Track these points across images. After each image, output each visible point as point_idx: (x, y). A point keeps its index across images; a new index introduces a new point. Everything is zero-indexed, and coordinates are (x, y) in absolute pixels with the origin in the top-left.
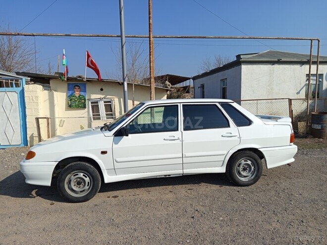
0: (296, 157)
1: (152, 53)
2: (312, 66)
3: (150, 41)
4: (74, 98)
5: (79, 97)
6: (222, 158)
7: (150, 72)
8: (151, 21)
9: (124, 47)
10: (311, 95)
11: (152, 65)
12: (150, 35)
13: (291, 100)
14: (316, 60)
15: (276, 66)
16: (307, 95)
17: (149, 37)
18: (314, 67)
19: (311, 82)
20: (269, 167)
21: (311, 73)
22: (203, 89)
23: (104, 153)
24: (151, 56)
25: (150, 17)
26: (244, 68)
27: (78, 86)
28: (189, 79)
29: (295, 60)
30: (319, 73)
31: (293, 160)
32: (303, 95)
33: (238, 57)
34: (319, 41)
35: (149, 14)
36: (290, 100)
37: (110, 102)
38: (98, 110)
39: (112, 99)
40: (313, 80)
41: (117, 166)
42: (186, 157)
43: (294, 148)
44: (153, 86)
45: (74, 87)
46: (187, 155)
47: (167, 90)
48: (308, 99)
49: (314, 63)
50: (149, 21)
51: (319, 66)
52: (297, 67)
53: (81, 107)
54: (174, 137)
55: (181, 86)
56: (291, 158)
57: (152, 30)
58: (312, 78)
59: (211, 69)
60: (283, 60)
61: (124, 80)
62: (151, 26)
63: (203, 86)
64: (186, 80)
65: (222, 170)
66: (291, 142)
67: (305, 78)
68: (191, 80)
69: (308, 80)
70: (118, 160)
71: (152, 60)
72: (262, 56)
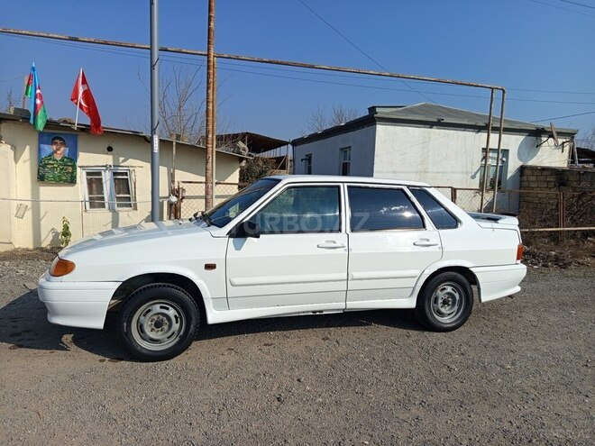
0: (522, 283)
1: (211, 85)
2: (492, 135)
3: (209, 61)
4: (51, 162)
5: (62, 160)
6: (412, 283)
7: (207, 120)
8: (212, 24)
9: (156, 67)
10: (489, 184)
11: (211, 108)
12: (209, 50)
13: (455, 189)
14: (498, 126)
15: (435, 131)
16: (482, 184)
17: (208, 55)
18: (494, 137)
19: (490, 162)
20: (484, 299)
21: (490, 147)
22: (310, 163)
23: (210, 267)
24: (210, 91)
25: (210, 17)
26: (381, 129)
27: (60, 139)
28: (285, 143)
29: (465, 122)
30: (502, 147)
31: (518, 289)
32: (476, 184)
33: (372, 110)
34: (504, 92)
35: (210, 11)
36: (454, 191)
37: (126, 174)
38: (101, 190)
39: (131, 169)
40: (492, 158)
41: (233, 292)
42: (353, 279)
43: (522, 270)
44: (213, 148)
45: (53, 139)
46: (356, 275)
47: (241, 159)
48: (482, 191)
49: (496, 129)
50: (209, 24)
51: (503, 136)
52: (470, 134)
53: (65, 181)
54: (335, 242)
55: (272, 156)
56: (514, 286)
57: (212, 42)
58: (491, 154)
59: (325, 128)
60: (447, 120)
61: (153, 131)
62: (212, 33)
63: (309, 158)
64: (280, 146)
65: (411, 303)
66: (518, 259)
67: (480, 155)
68: (290, 146)
69: (485, 158)
70: (236, 281)
71: (211, 97)
72: (411, 111)
